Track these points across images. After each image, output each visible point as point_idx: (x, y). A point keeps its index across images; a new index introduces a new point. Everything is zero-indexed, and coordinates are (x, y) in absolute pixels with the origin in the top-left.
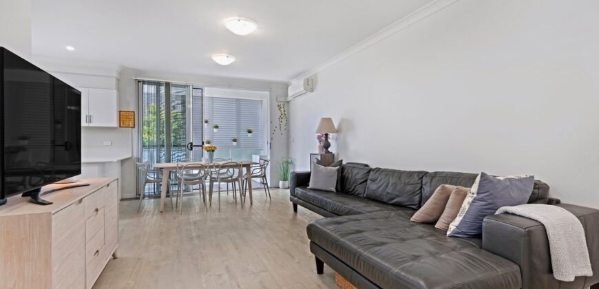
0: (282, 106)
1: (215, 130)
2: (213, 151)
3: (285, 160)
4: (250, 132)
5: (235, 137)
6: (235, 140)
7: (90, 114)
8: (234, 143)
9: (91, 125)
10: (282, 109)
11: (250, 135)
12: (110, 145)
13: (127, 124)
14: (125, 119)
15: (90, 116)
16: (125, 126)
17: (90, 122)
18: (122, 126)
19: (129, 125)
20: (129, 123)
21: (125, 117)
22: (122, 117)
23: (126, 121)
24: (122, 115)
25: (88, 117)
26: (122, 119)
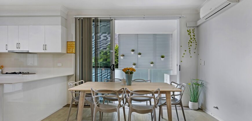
0: (191, 31)
1: (139, 56)
2: (131, 73)
3: (195, 82)
4: (163, 57)
5: (152, 61)
6: (152, 63)
7: (46, 44)
8: (152, 65)
9: (46, 51)
10: (192, 34)
11: (162, 59)
12: (61, 65)
13: (71, 50)
14: (70, 48)
15: (46, 45)
16: (70, 52)
17: (46, 50)
18: (68, 52)
19: (72, 51)
20: (72, 50)
21: (70, 46)
22: (68, 46)
23: (71, 49)
24: (68, 44)
25: (44, 46)
26: (68, 47)
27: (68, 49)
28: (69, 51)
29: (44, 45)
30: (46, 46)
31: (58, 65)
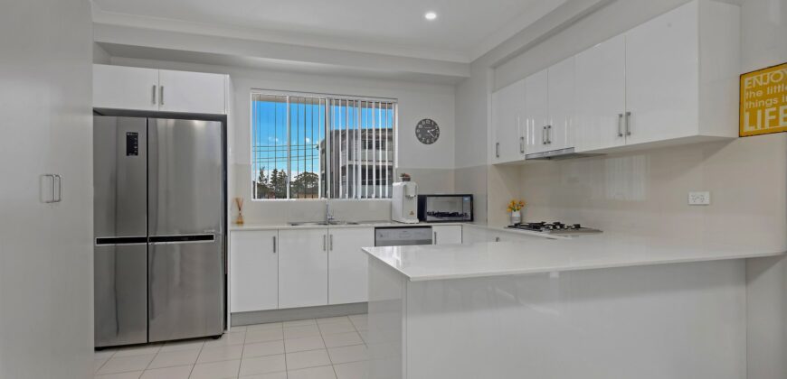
9: (631, 141)
12: (707, 201)
13: (768, 118)
14: (758, 104)
15: (629, 114)
16: (759, 127)
17: (629, 134)
18: (748, 128)
19: (774, 122)
20: (776, 113)
21: (760, 93)
22: (746, 95)
23: (763, 108)
24: (746, 86)
25: (623, 119)
26: (746, 105)
27: (747, 116)
28: (753, 122)
29: (621, 116)
30: (631, 119)
31: (691, 202)
